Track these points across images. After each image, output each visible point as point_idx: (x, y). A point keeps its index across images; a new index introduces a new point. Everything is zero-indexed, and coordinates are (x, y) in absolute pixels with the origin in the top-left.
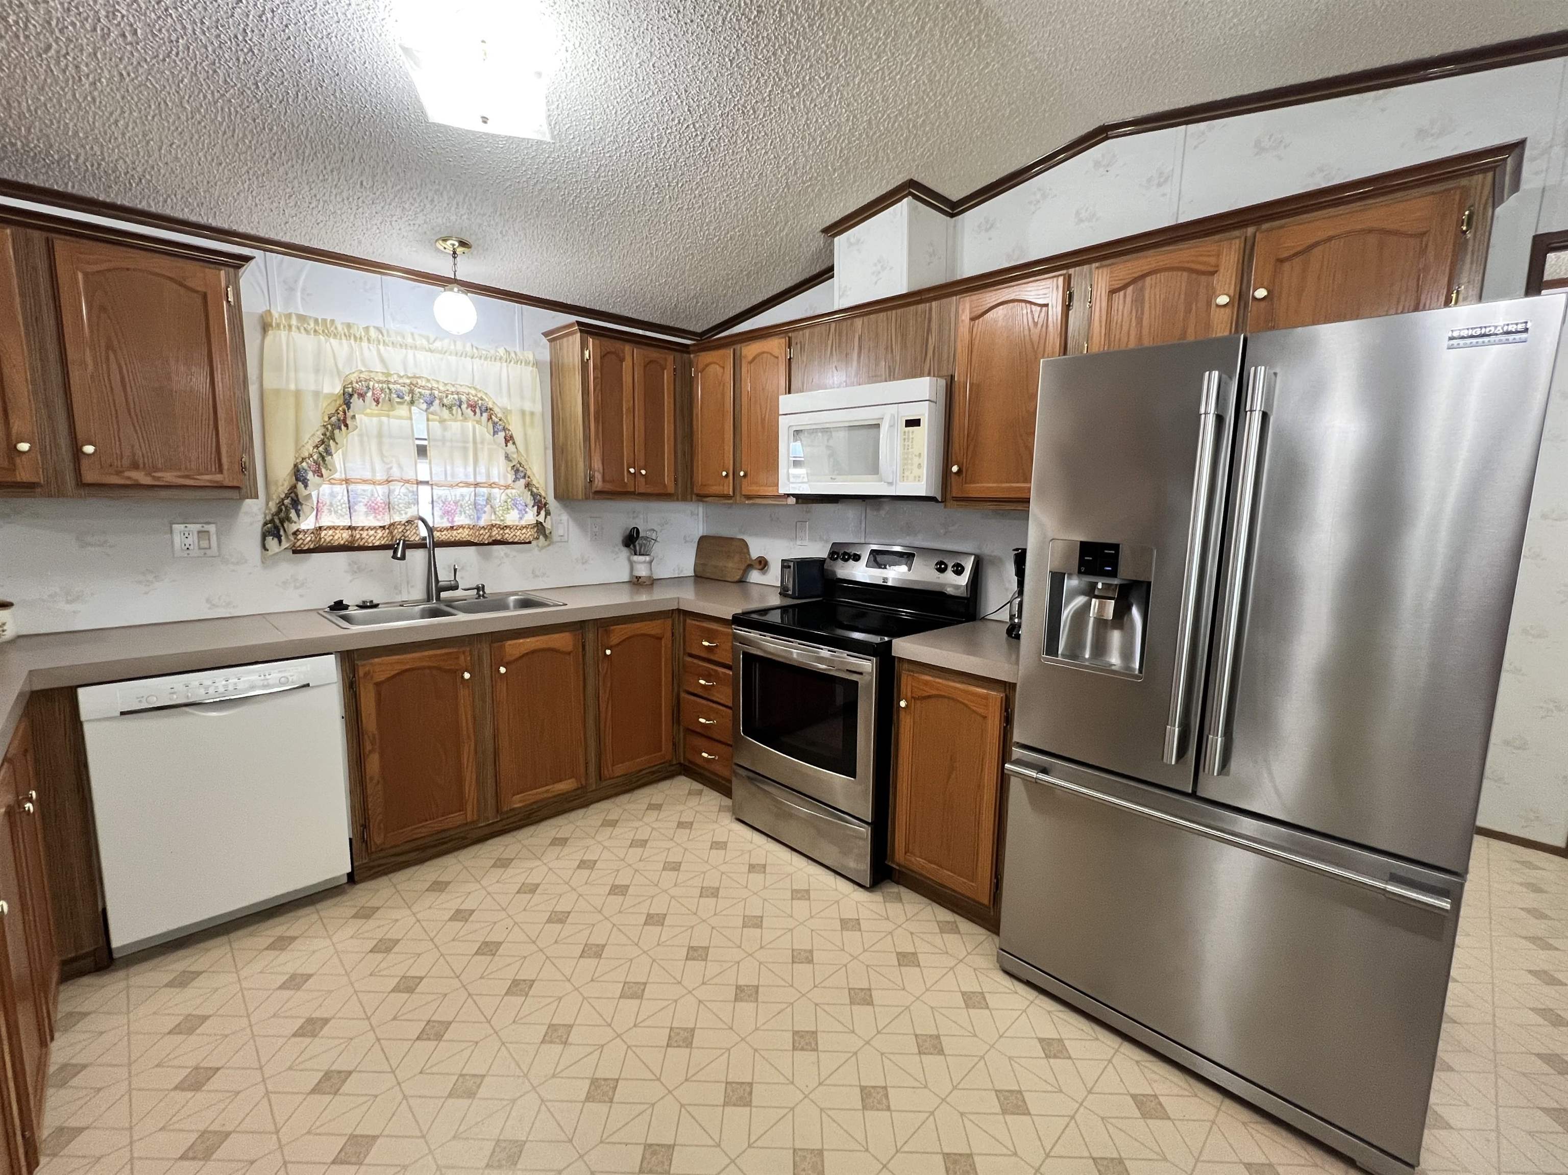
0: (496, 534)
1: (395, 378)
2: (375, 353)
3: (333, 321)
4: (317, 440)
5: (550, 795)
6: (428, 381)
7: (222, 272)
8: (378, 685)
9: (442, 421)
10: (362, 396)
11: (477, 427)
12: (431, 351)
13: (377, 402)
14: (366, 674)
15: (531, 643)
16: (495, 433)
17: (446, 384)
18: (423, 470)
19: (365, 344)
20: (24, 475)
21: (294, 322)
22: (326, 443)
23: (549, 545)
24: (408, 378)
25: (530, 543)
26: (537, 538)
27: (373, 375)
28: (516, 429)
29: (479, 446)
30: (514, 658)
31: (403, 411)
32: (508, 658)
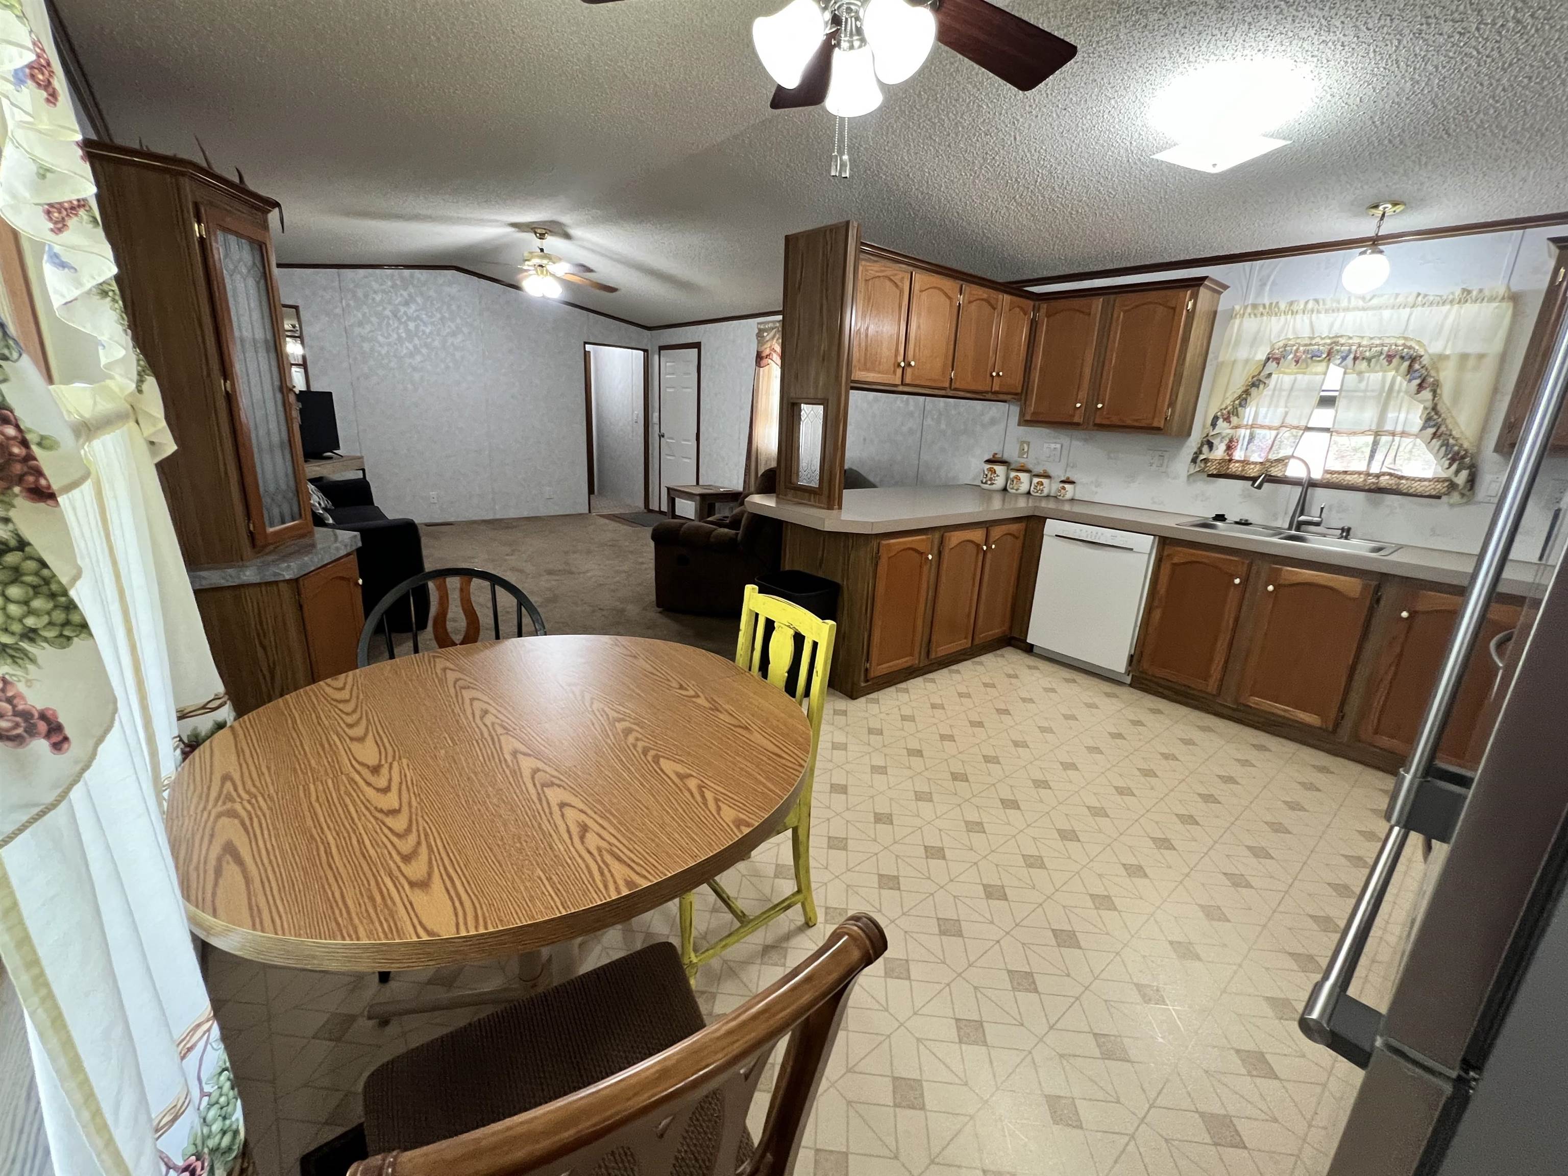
0: (1384, 481)
1: (1317, 340)
2: (1307, 321)
3: (1277, 303)
4: (1236, 395)
5: (1287, 715)
6: (1350, 338)
7: (1189, 292)
8: (1175, 565)
9: (1360, 373)
10: (1278, 360)
11: (1394, 376)
12: (1364, 309)
13: (1297, 362)
14: (1168, 556)
15: (1308, 574)
16: (1410, 381)
17: (1372, 339)
18: (1323, 417)
19: (1299, 317)
20: (1076, 419)
21: (1249, 310)
22: (1244, 398)
23: (1466, 503)
24: (1330, 338)
25: (1439, 497)
26: (1448, 494)
27: (1298, 341)
28: (1447, 376)
29: (1395, 394)
30: (1287, 582)
31: (1321, 367)
32: (1282, 582)
